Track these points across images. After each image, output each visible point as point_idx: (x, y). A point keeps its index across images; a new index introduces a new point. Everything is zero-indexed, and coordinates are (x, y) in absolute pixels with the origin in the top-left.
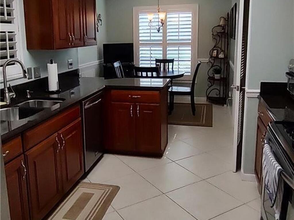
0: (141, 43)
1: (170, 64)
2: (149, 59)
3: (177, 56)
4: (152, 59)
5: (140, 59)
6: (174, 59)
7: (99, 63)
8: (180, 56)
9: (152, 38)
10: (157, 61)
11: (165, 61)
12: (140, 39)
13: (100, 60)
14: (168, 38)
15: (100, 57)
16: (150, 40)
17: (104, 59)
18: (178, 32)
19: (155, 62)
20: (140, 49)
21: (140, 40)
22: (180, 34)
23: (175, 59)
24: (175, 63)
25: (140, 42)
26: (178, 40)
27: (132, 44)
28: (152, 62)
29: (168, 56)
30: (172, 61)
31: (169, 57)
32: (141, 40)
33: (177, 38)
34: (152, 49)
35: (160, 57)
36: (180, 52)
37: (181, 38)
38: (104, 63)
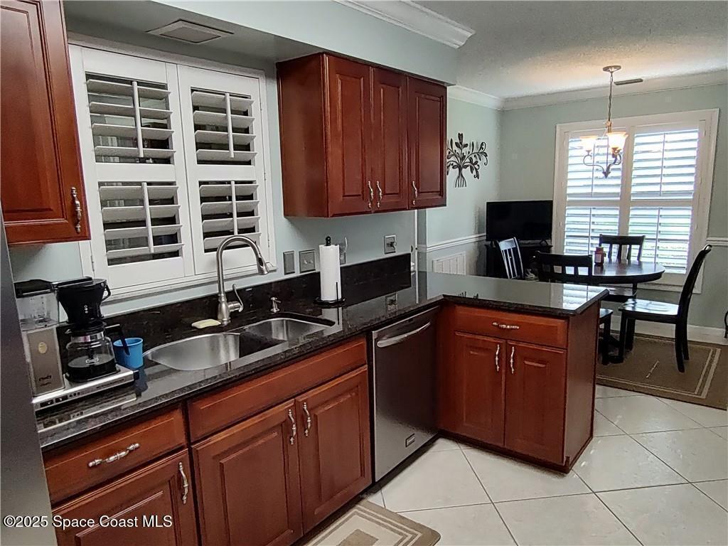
0: (570, 201)
1: (633, 246)
2: (587, 234)
3: (655, 229)
4: (592, 234)
5: (566, 234)
6: (644, 236)
7: (478, 239)
8: (661, 229)
9: (596, 190)
10: (605, 239)
11: (624, 241)
12: (569, 191)
13: (479, 233)
14: (634, 190)
15: (479, 229)
16: (590, 195)
17: (487, 233)
18: (661, 176)
19: (597, 241)
20: (568, 212)
21: (568, 194)
22: (665, 180)
23: (647, 237)
24: (646, 244)
25: (568, 199)
26: (659, 193)
27: (551, 202)
28: (592, 241)
29: (630, 228)
30: (639, 241)
31: (633, 231)
32: (571, 195)
33: (656, 188)
34: (594, 212)
35: (613, 230)
36: (661, 221)
37: (665, 188)
38: (487, 240)
